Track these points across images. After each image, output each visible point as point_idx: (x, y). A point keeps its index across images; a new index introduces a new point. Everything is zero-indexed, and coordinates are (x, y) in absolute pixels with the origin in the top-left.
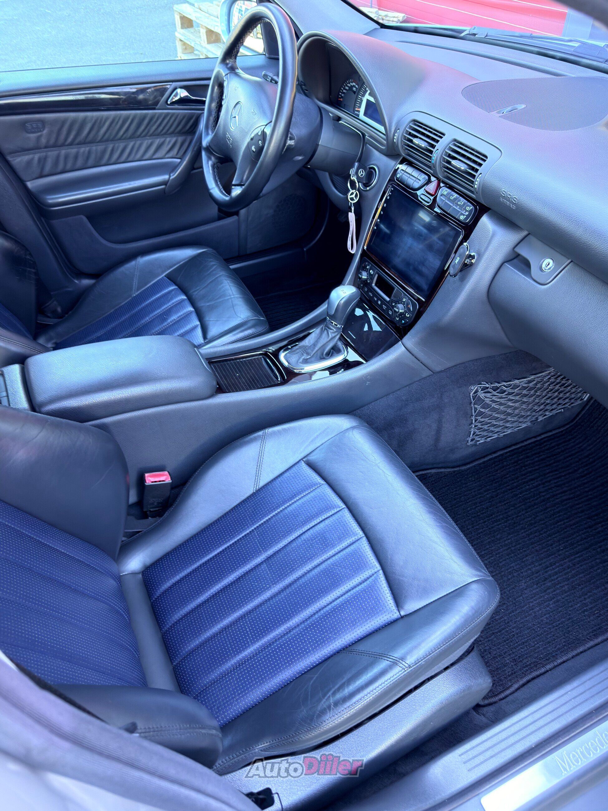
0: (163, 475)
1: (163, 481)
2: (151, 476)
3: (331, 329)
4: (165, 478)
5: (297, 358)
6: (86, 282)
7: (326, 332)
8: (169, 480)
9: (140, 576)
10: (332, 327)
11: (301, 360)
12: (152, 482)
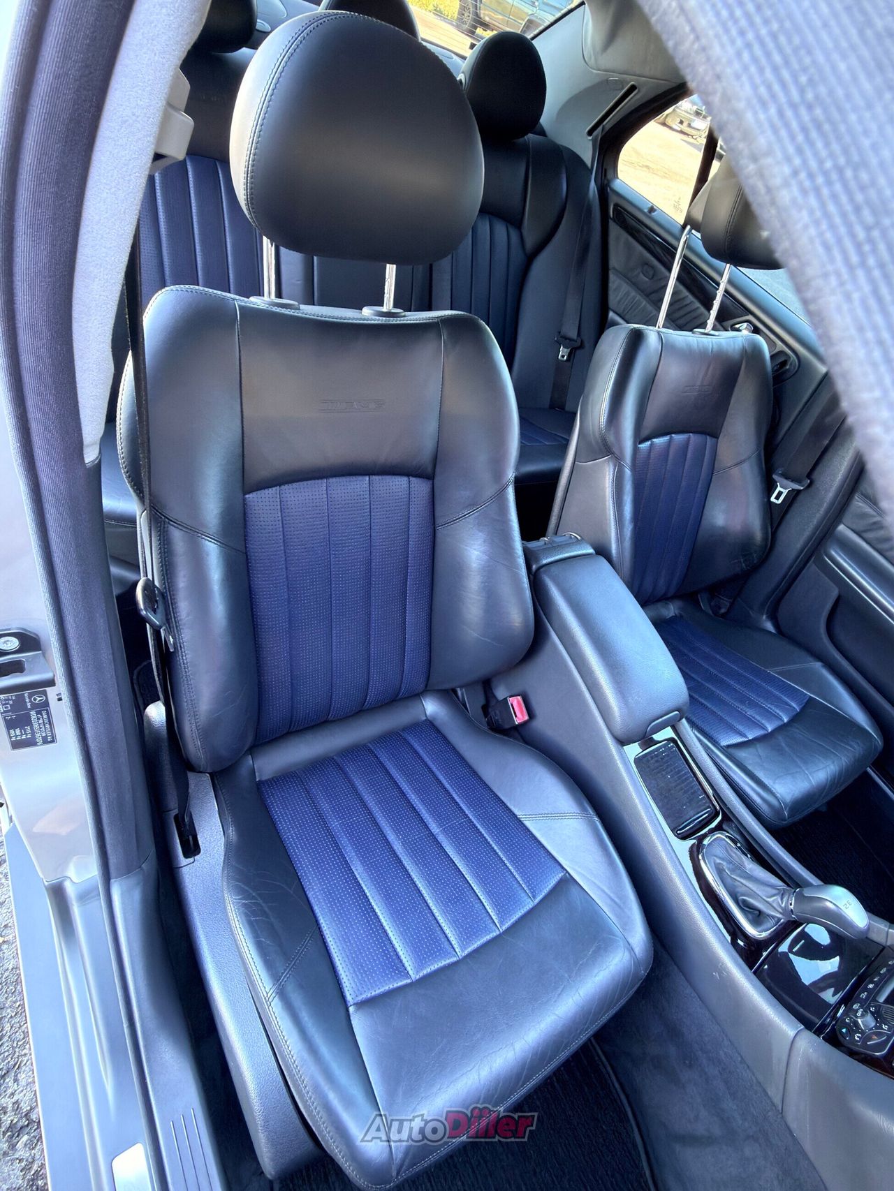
0: (523, 715)
1: (516, 716)
2: (518, 702)
3: (782, 899)
4: (520, 717)
5: (721, 855)
6: (769, 626)
7: (775, 892)
8: (517, 721)
9: (425, 718)
10: (785, 899)
11: (718, 861)
12: (512, 705)
